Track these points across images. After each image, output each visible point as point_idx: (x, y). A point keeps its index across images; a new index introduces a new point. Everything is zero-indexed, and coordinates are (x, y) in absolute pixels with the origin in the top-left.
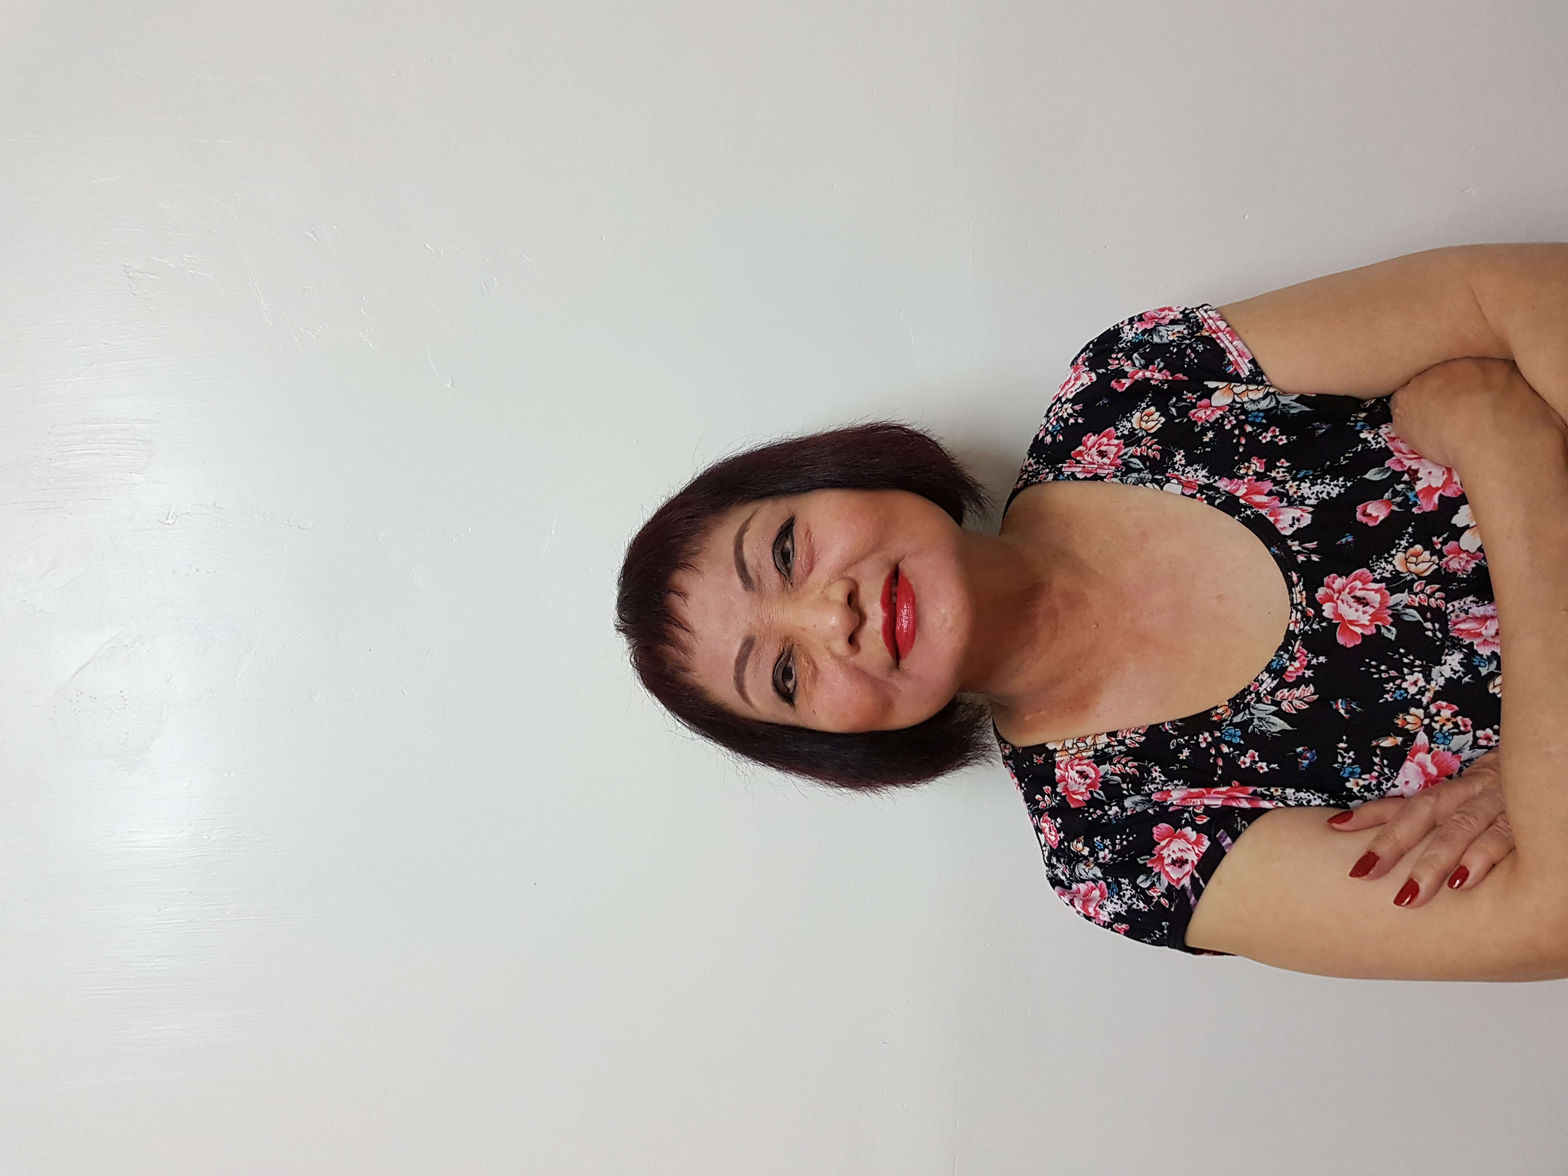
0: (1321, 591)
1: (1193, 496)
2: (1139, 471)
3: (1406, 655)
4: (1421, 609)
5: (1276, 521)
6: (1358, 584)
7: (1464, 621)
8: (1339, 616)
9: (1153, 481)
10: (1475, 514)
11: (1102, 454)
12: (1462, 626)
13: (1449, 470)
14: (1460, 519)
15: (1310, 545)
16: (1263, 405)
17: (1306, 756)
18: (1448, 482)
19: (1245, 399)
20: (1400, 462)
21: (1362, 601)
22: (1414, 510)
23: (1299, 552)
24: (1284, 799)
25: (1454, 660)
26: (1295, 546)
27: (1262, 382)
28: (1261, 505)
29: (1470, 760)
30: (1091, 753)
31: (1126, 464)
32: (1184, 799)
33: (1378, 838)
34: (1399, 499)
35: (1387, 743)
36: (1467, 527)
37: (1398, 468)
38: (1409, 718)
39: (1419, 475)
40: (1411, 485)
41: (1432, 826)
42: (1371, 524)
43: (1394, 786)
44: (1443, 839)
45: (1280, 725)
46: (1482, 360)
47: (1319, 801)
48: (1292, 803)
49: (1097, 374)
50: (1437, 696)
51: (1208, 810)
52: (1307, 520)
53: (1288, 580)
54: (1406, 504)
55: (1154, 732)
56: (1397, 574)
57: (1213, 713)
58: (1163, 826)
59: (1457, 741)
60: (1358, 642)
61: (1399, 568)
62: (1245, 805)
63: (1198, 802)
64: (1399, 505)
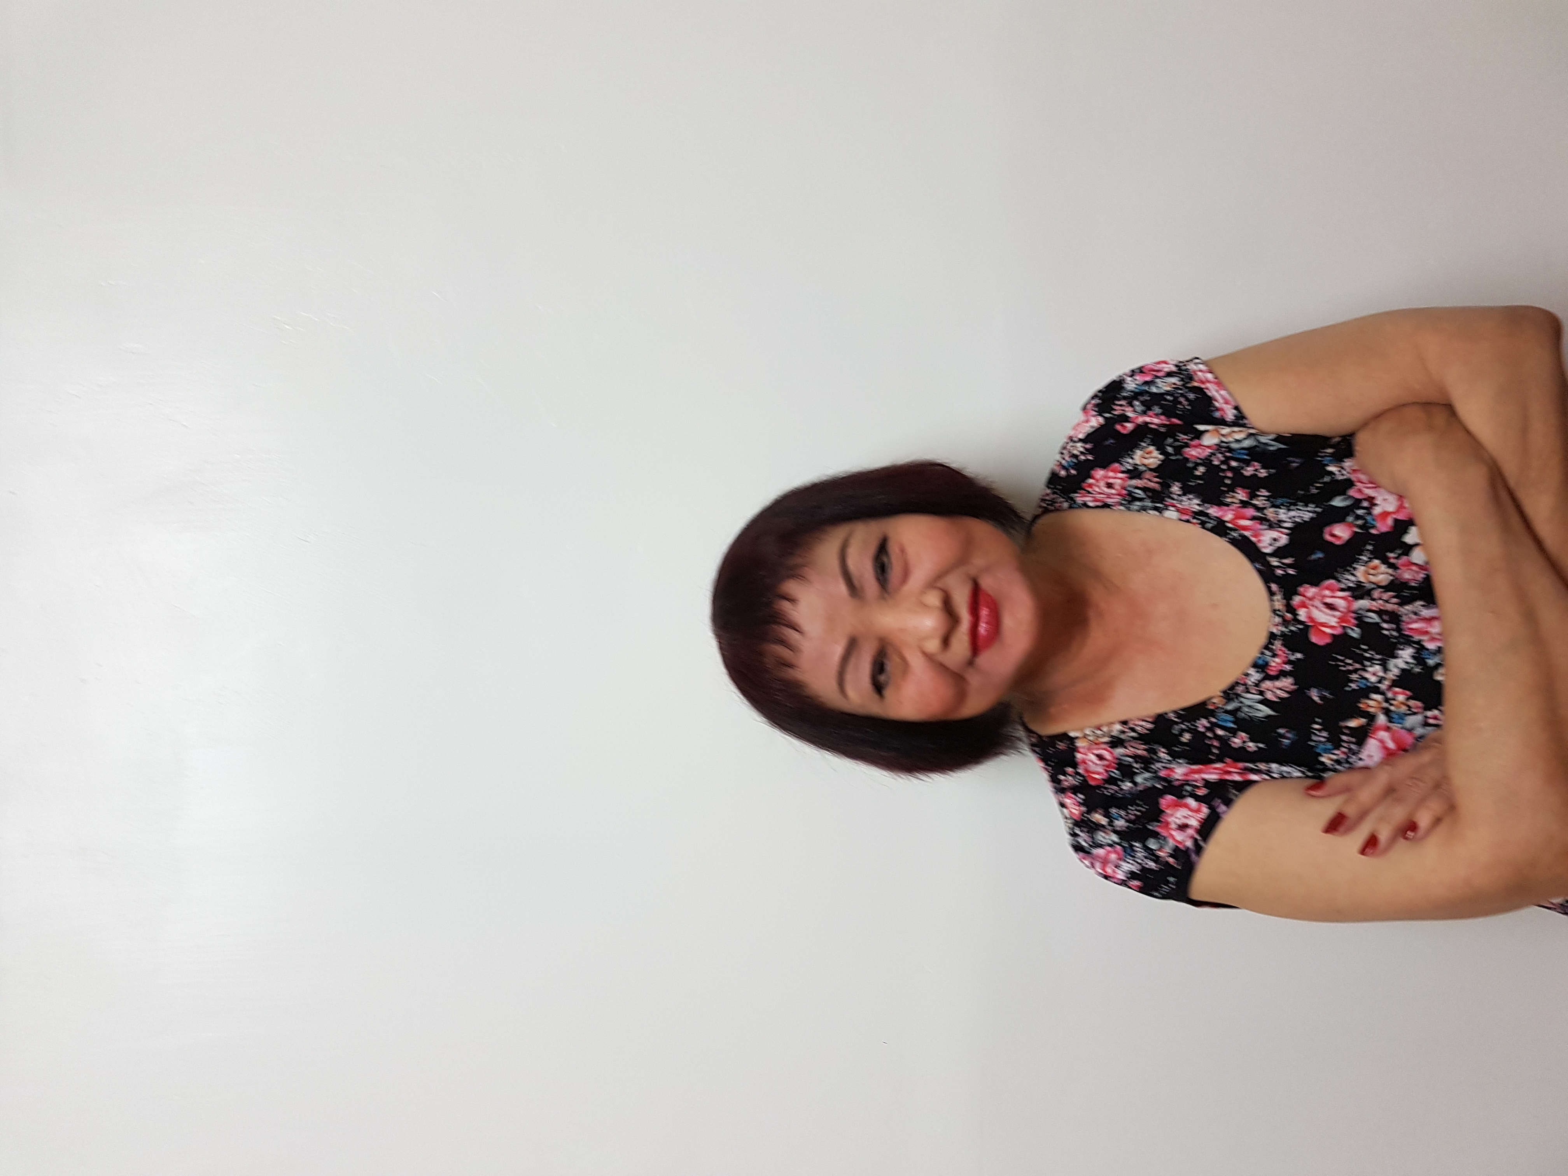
0: (1297, 600)
1: (1188, 521)
2: (1140, 500)
3: (1365, 651)
4: (1380, 613)
5: (1259, 541)
6: (1327, 593)
7: (1415, 622)
8: (1311, 619)
9: (1156, 509)
10: (1422, 534)
11: (1110, 486)
12: (1414, 626)
13: (1401, 497)
14: (1410, 538)
15: (1286, 561)
16: (1247, 443)
17: (1286, 736)
18: (1401, 507)
19: (1231, 439)
20: (1360, 491)
21: (1331, 607)
22: (1373, 531)
23: (1278, 567)
24: (1268, 772)
25: (1406, 655)
26: (1274, 562)
27: (1244, 426)
28: (1245, 528)
29: (1421, 737)
30: (1106, 739)
31: (1130, 494)
32: (1186, 775)
33: (1346, 802)
34: (1360, 522)
35: (1353, 723)
36: (1417, 545)
37: (1358, 496)
38: (1371, 703)
39: (1377, 502)
40: (1369, 510)
41: (1390, 791)
42: (1338, 543)
43: (1361, 759)
44: (1399, 800)
45: (1266, 711)
46: (1427, 405)
47: (1300, 774)
48: (1275, 775)
49: (1105, 418)
50: (1395, 684)
51: (1207, 784)
52: (1284, 540)
53: (1269, 588)
54: (1365, 527)
55: (1160, 720)
56: (1359, 585)
57: (1208, 702)
58: (1169, 797)
59: (1412, 721)
60: (1328, 640)
61: (1362, 579)
62: (1237, 778)
63: (1196, 776)
64: (1359, 527)
